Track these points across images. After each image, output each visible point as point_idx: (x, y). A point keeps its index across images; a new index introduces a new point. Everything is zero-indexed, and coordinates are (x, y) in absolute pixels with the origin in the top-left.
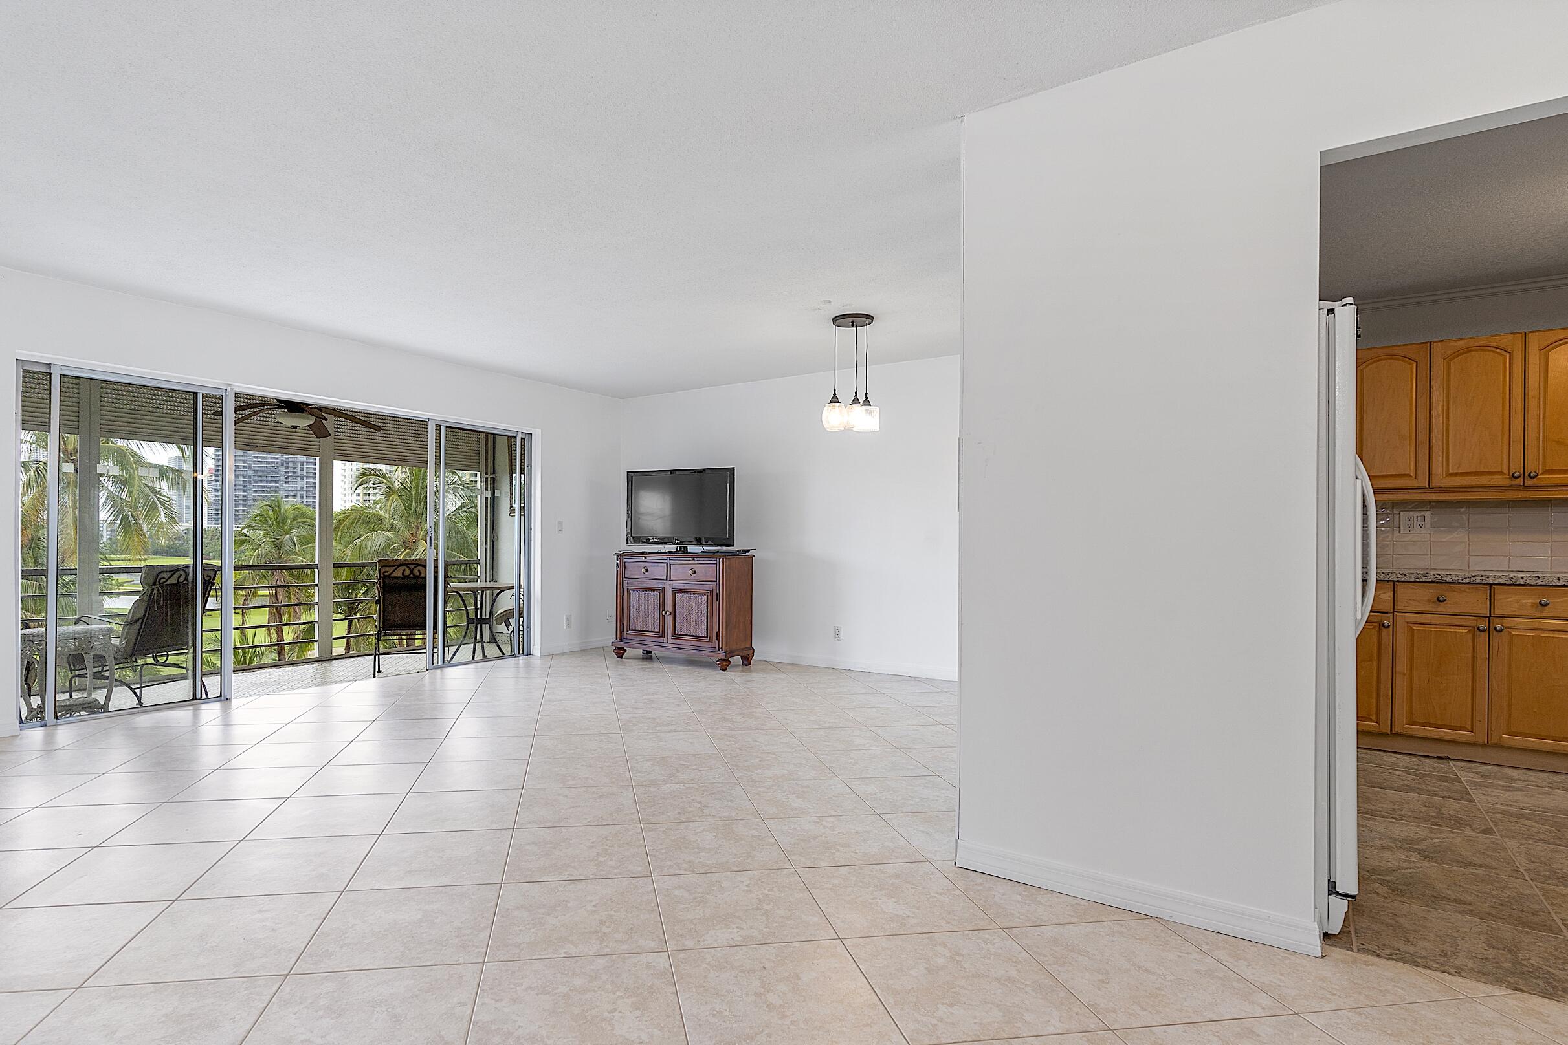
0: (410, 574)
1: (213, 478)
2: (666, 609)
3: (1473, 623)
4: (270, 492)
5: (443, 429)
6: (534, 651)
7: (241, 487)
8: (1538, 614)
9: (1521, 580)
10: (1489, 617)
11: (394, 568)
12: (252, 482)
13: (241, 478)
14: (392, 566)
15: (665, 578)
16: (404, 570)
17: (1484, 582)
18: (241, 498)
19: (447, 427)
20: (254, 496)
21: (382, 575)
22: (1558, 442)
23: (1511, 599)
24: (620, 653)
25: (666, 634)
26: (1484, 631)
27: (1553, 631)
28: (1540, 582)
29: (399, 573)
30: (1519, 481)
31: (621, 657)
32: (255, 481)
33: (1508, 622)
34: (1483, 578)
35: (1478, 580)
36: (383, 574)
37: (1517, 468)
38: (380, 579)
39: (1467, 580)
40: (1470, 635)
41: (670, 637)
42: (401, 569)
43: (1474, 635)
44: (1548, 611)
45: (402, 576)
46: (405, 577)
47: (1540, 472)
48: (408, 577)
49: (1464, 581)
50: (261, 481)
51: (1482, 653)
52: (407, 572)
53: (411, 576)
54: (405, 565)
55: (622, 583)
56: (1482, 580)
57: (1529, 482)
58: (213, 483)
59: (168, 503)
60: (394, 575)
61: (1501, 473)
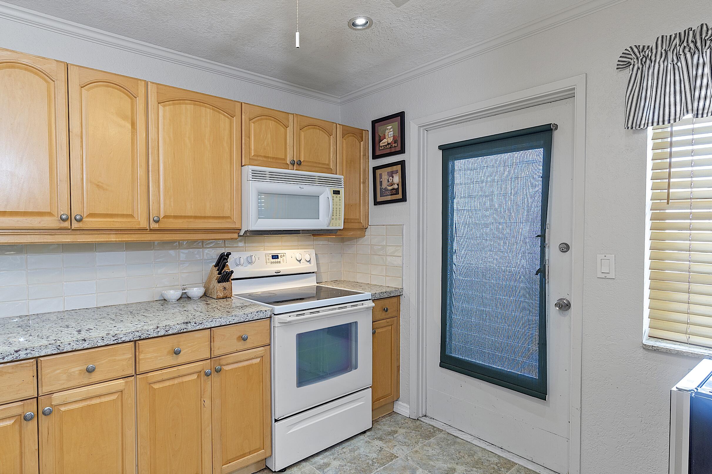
3: (19, 411)
8: (86, 382)
9: (69, 346)
10: (37, 398)
17: (30, 356)
22: (98, 185)
23: (58, 371)
26: (32, 418)
27: (99, 396)
28: (86, 345)
30: (67, 224)
33: (57, 398)
34: (28, 351)
35: (22, 354)
37: (64, 211)
39: (9, 358)
40: (17, 426)
43: (20, 426)
44: (96, 376)
47: (85, 216)
49: (5, 360)
51: (31, 445)
56: (27, 354)
57: (75, 225)
61: (50, 214)
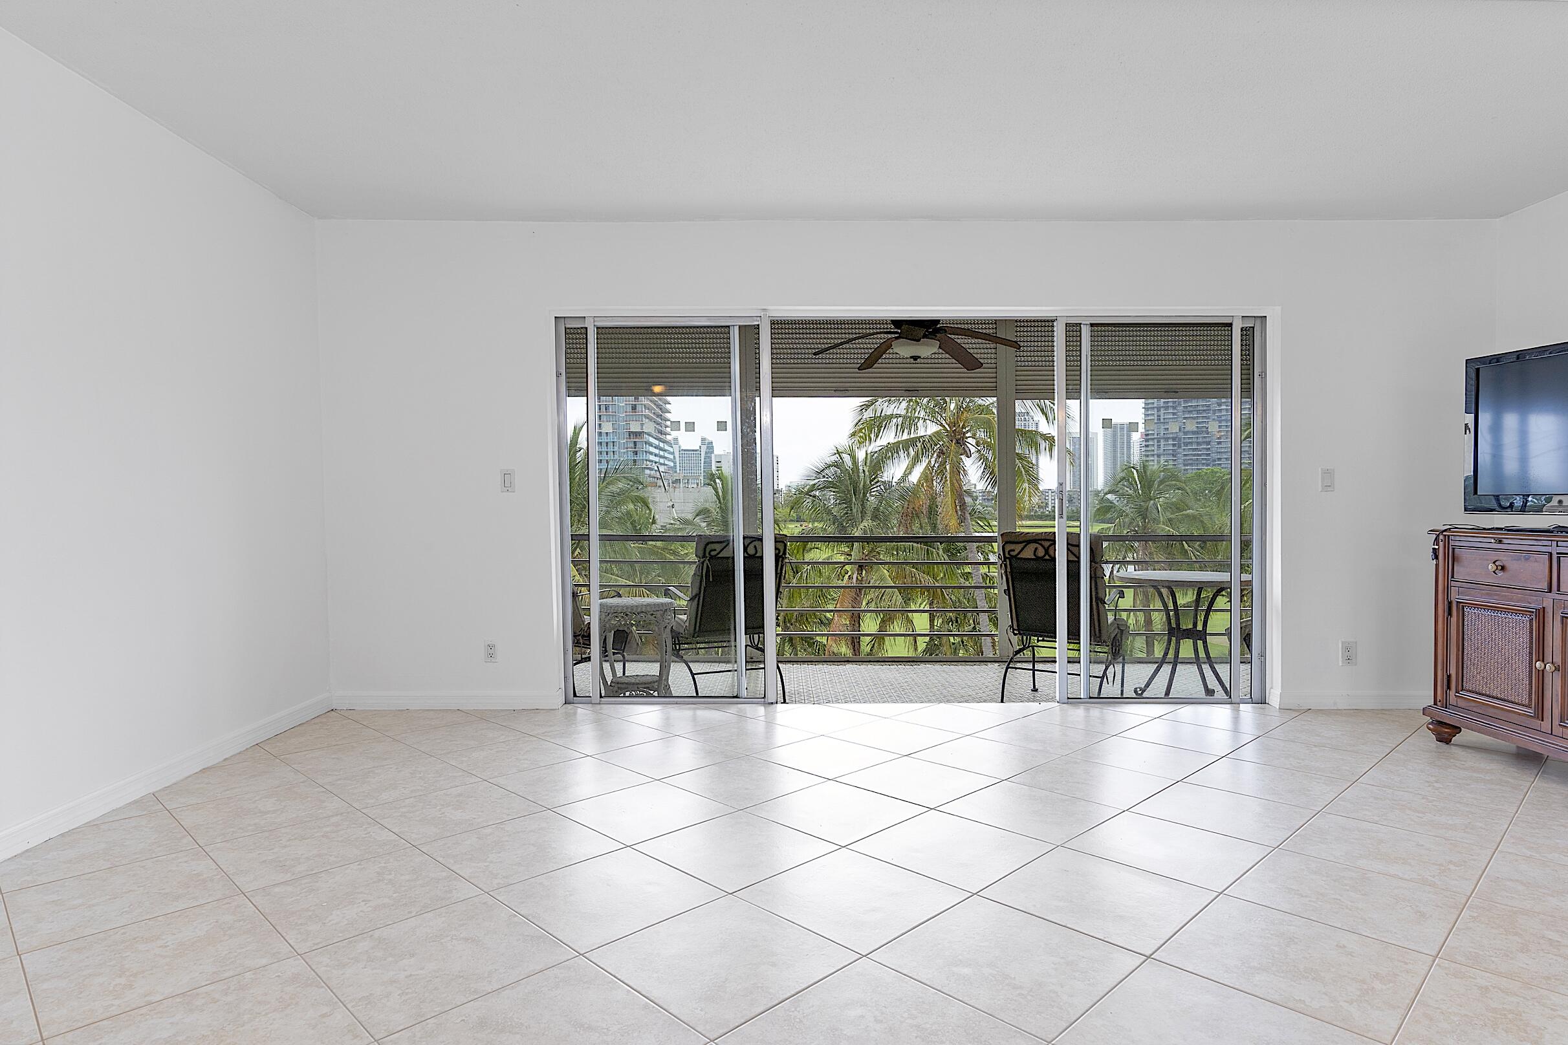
0: (1045, 556)
1: (1144, 443)
2: (1548, 658)
4: (1200, 455)
5: (1086, 333)
6: (1271, 697)
7: (1171, 452)
11: (1024, 544)
12: (1182, 445)
13: (1171, 442)
14: (1021, 543)
15: (1545, 586)
16: (1036, 549)
18: (1171, 462)
19: (1092, 325)
20: (1184, 460)
21: (1007, 556)
24: (1445, 732)
25: (1547, 714)
29: (1028, 553)
31: (1448, 741)
32: (1186, 444)
36: (1009, 554)
38: (1005, 560)
41: (1556, 722)
42: (1033, 546)
45: (1034, 557)
46: (1037, 559)
48: (1042, 558)
50: (1191, 443)
52: (1041, 552)
53: (1047, 557)
54: (1035, 541)
55: (1447, 589)
58: (1143, 449)
59: (1031, 469)
60: (1023, 555)
